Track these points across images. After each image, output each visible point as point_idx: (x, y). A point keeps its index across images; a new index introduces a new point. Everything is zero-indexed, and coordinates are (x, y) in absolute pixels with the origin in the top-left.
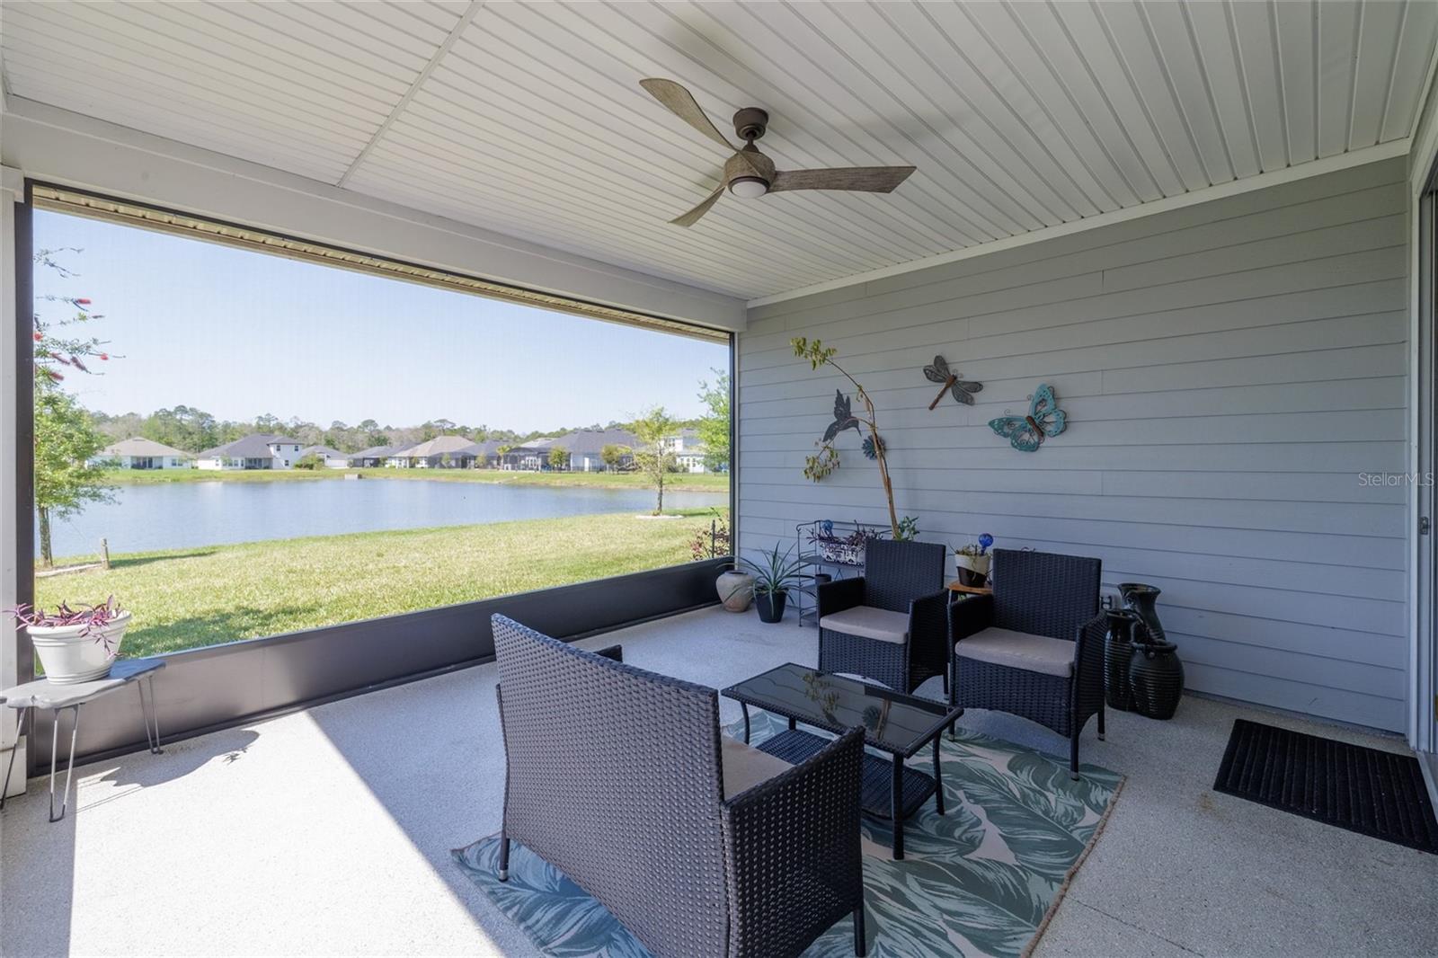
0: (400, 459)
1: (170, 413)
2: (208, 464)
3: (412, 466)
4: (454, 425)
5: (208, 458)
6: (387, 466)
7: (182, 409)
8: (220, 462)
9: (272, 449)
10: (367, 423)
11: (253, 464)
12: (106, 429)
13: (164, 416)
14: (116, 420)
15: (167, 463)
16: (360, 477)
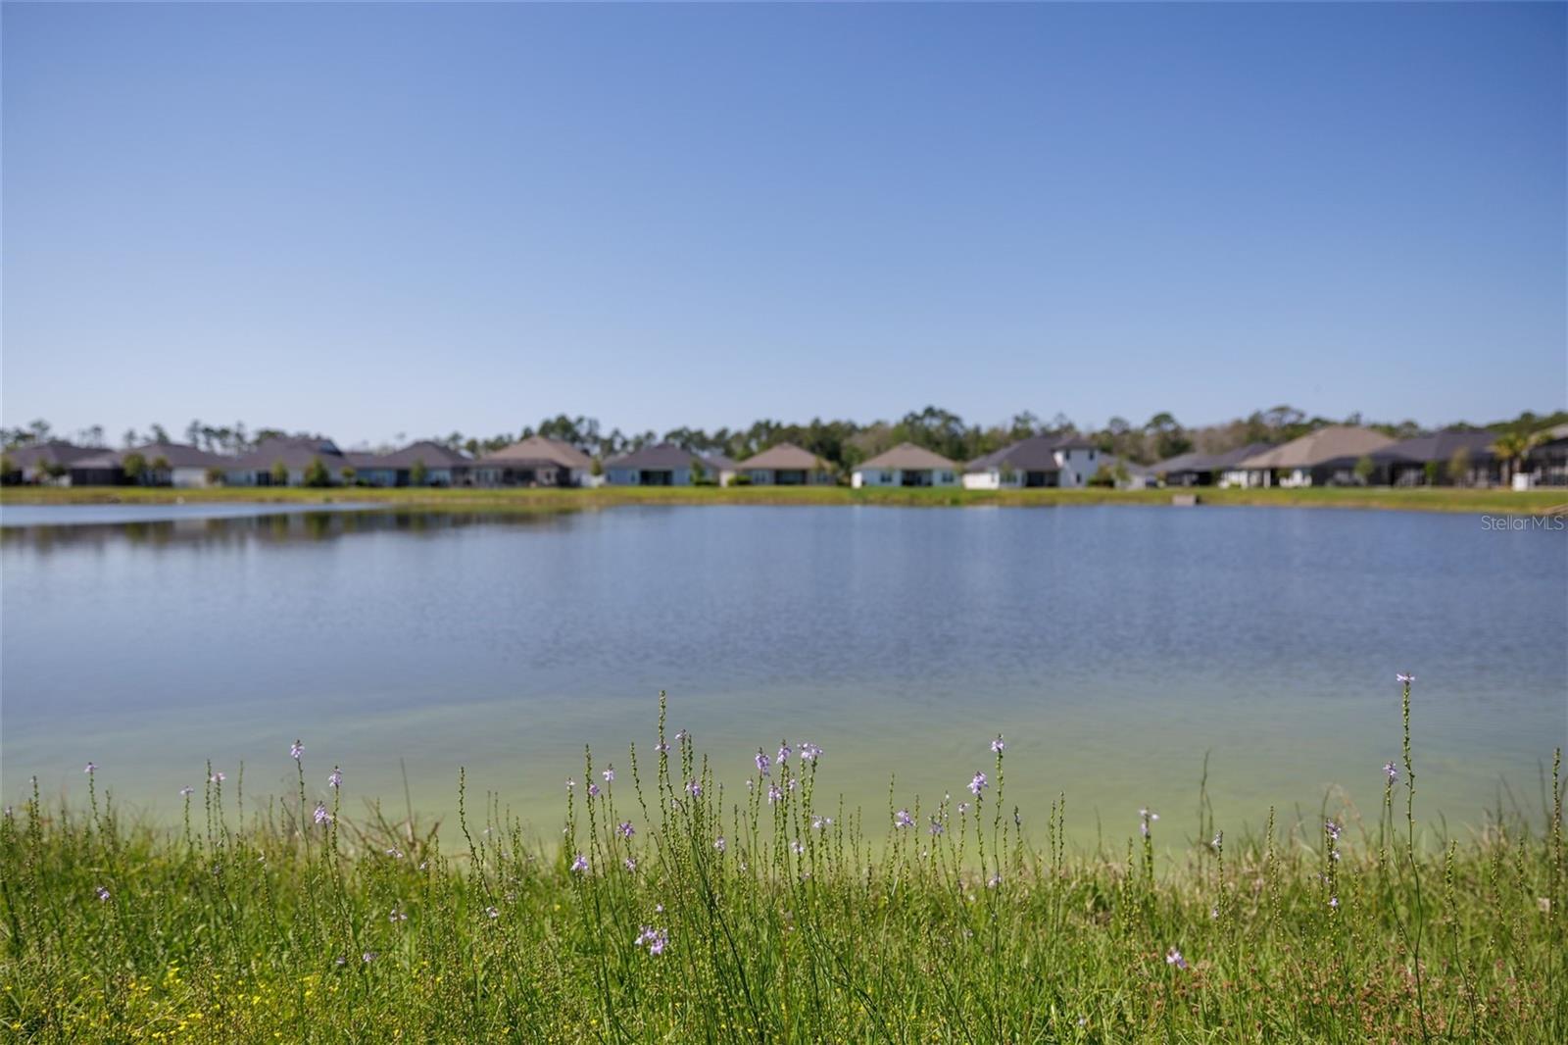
0: (1250, 471)
1: (916, 418)
2: (981, 481)
3: (1275, 482)
4: (1302, 415)
5: (980, 470)
6: (1224, 485)
7: (930, 412)
8: (997, 477)
9: (1059, 458)
10: (1162, 419)
11: (1034, 480)
12: (858, 441)
13: (911, 421)
14: (865, 431)
15: (937, 478)
16: (1198, 501)
